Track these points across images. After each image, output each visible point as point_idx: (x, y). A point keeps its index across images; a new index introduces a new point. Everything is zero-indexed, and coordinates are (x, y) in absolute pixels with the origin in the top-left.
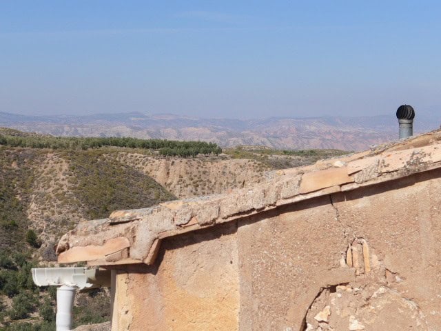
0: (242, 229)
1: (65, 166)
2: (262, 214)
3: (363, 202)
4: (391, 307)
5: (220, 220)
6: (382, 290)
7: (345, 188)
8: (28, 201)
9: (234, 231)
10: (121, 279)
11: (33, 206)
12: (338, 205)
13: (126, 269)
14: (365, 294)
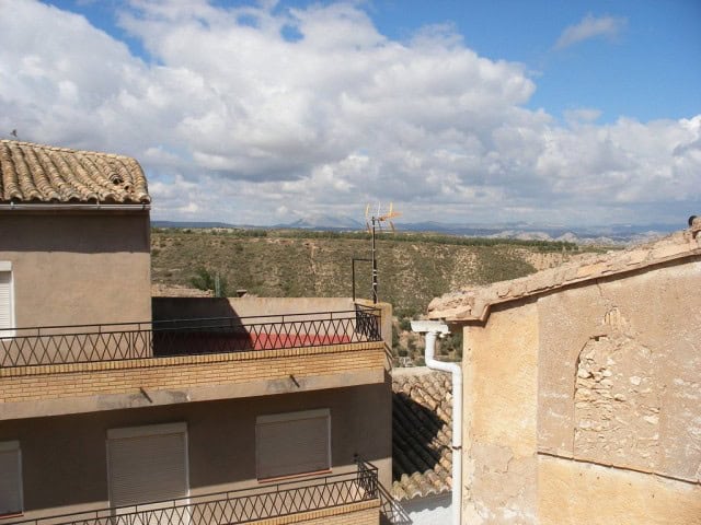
0: (540, 300)
1: (474, 257)
2: (552, 291)
3: (616, 284)
4: (633, 352)
5: (526, 294)
6: (628, 340)
7: (606, 274)
8: (450, 279)
9: (536, 301)
10: (466, 329)
11: (453, 282)
12: (602, 285)
13: (471, 323)
14: (617, 342)
